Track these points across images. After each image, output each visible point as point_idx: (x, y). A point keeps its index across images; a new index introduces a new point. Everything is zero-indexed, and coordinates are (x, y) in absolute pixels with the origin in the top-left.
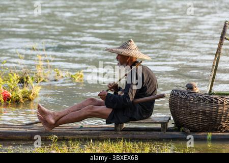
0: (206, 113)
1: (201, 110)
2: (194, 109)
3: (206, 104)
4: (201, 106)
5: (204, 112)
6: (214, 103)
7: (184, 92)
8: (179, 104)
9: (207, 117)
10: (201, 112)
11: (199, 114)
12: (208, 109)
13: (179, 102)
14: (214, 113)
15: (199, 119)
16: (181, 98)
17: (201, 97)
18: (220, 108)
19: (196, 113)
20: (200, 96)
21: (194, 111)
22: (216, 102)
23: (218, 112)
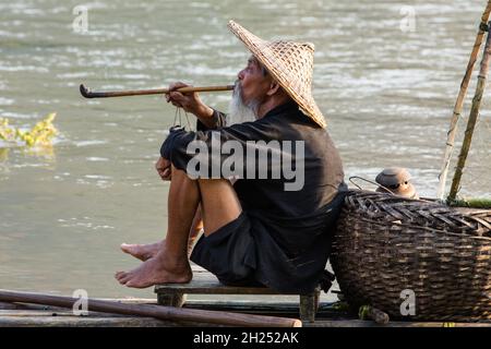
0: (440, 263)
1: (424, 255)
2: (405, 251)
3: (441, 234)
4: (426, 241)
5: (434, 261)
6: (464, 234)
7: (374, 197)
8: (357, 234)
9: (443, 275)
10: (426, 259)
11: (419, 267)
12: (446, 251)
13: (357, 227)
14: (464, 263)
15: (419, 280)
16: (364, 214)
17: (426, 214)
18: (484, 249)
19: (409, 263)
20: (422, 212)
21: (403, 256)
22: (470, 232)
23: (475, 261)
